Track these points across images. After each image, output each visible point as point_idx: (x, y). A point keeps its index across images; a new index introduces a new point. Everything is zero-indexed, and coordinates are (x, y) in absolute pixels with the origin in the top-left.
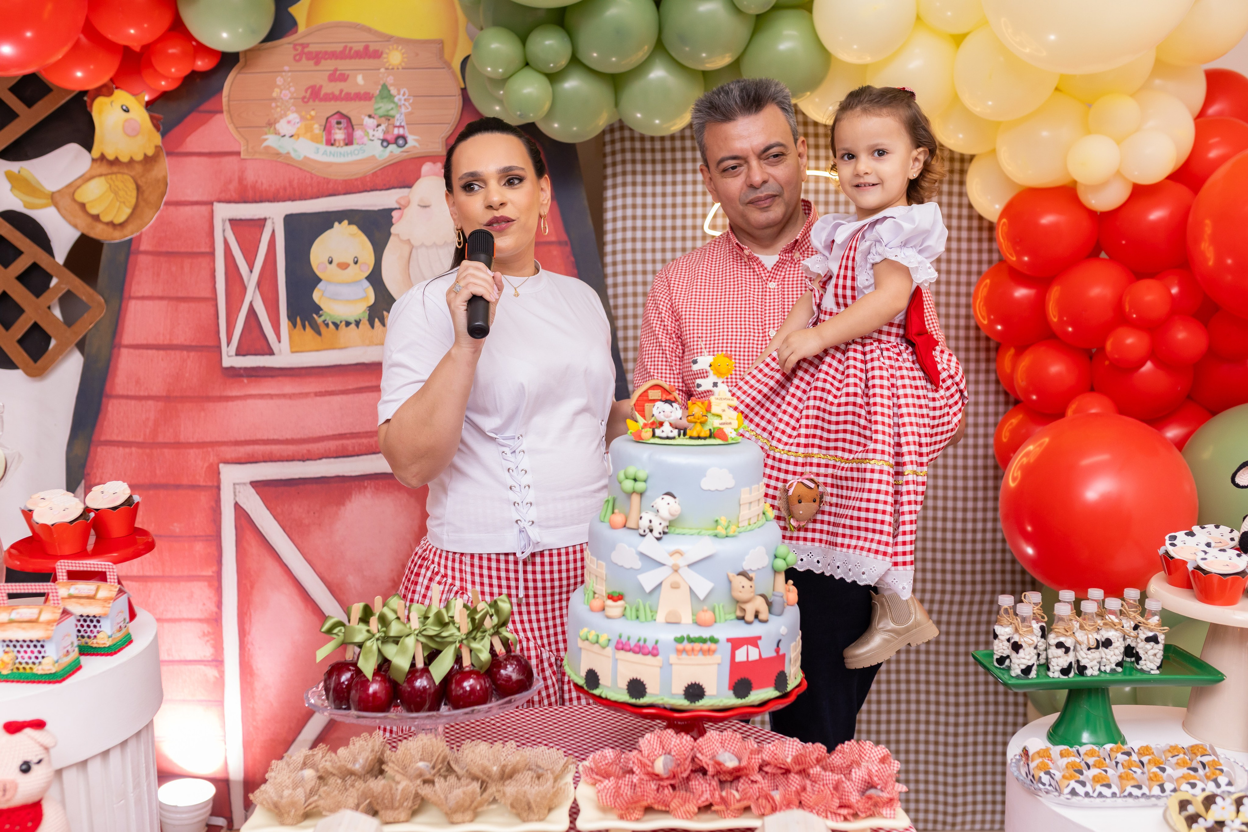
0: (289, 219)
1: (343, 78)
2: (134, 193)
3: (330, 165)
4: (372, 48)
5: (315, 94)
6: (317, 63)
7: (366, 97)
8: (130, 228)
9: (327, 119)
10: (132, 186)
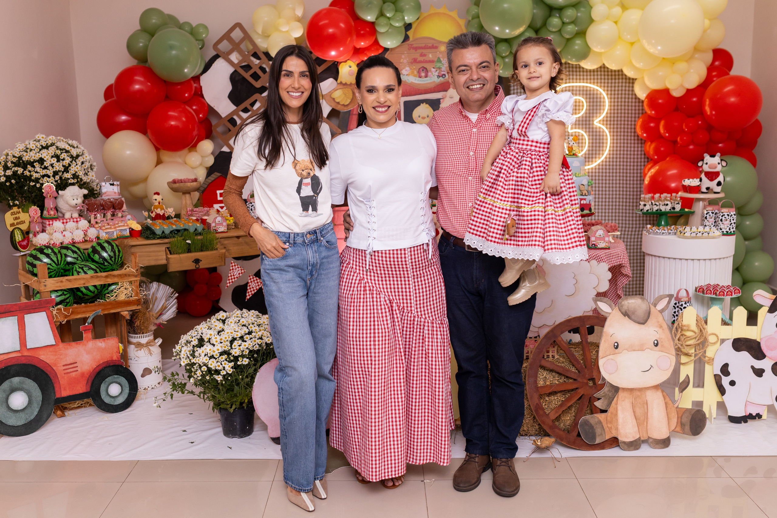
0: (406, 103)
1: (425, 55)
2: (352, 95)
3: (419, 84)
4: (435, 45)
5: (415, 61)
6: (416, 51)
7: (432, 62)
8: (350, 106)
9: (419, 69)
10: (351, 92)
